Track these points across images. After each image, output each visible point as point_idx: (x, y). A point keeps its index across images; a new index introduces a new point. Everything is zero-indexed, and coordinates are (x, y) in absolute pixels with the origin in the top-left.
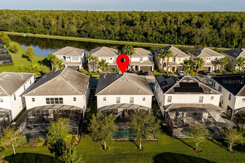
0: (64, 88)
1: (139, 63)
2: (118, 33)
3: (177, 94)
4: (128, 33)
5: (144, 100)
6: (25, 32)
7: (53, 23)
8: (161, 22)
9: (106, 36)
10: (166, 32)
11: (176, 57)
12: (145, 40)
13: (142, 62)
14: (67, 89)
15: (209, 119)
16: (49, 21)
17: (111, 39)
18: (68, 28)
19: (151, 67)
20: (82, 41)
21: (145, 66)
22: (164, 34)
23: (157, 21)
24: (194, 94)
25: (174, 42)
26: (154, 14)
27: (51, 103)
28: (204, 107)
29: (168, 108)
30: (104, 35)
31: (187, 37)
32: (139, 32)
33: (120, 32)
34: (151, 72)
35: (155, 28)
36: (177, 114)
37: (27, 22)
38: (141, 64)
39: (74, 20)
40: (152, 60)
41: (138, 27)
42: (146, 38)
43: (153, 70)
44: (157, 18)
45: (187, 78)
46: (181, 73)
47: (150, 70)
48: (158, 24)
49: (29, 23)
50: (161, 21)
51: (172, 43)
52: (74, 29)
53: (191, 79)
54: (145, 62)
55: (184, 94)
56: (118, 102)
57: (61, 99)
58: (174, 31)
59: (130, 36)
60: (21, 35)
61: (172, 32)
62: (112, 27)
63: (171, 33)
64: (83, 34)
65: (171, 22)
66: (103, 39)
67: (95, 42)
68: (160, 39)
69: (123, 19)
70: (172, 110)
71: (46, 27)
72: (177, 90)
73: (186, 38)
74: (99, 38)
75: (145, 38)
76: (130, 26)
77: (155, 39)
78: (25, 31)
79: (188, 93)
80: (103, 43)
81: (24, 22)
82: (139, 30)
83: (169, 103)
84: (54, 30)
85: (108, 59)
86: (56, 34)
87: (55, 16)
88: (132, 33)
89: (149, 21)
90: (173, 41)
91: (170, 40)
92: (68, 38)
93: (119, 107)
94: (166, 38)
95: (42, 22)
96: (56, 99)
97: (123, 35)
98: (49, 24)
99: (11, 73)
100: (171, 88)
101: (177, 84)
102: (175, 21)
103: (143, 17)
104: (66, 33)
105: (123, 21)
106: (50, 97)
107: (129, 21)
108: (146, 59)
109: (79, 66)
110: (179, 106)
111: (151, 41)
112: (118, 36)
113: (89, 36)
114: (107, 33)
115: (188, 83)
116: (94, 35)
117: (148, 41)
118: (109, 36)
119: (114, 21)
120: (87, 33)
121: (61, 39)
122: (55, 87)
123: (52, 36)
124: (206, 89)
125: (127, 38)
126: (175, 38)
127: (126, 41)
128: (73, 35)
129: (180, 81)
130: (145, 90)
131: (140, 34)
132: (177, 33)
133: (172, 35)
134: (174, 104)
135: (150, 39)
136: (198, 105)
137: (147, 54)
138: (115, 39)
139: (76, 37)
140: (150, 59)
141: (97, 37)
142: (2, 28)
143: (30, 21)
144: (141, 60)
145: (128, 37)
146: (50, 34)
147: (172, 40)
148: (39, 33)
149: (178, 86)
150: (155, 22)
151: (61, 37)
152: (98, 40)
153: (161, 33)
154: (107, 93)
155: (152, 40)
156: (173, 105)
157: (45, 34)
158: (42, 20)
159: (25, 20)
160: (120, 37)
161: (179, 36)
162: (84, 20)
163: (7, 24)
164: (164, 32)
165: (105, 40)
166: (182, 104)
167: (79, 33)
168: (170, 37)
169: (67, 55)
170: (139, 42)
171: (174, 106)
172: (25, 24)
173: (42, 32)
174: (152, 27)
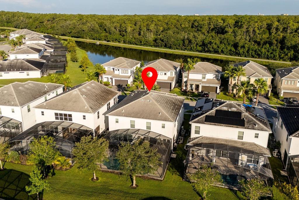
0: (76, 104)
1: (200, 81)
2: (201, 43)
3: (207, 124)
4: (212, 43)
5: (163, 127)
6: (99, 40)
7: (129, 29)
8: (262, 29)
9: (185, 46)
10: (265, 43)
11: (251, 76)
12: (234, 52)
13: (205, 80)
14: (78, 105)
15: (248, 164)
16: (125, 27)
17: (191, 50)
18: (145, 36)
19: (217, 87)
20: (156, 51)
21: (208, 85)
22: (262, 45)
23: (257, 28)
24: (230, 127)
25: (274, 56)
26: (253, 18)
27: (60, 119)
28: (242, 147)
29: (193, 141)
30: (183, 45)
31: (294, 51)
32: (227, 42)
33: (203, 42)
34: (216, 94)
35: (253, 37)
36: (208, 152)
37: (104, 28)
38: (203, 82)
39: (152, 27)
40: (219, 79)
41: (229, 35)
42: (236, 50)
43: (218, 92)
44: (257, 24)
45: (230, 105)
46: (254, 99)
47: (214, 92)
48: (258, 31)
49: (105, 30)
50: (264, 28)
51: (272, 58)
52: (151, 37)
53: (235, 106)
54: (209, 81)
55: (216, 125)
56: (133, 126)
57: (70, 116)
58: (276, 42)
59: (215, 47)
60: (94, 43)
61: (273, 43)
62: (194, 35)
63: (271, 44)
64: (159, 43)
65: (277, 29)
66: (182, 50)
67: (171, 53)
68: (255, 52)
69: (214, 25)
70: (197, 144)
71: (122, 34)
72: (209, 120)
73: (292, 52)
74: (177, 48)
75: (234, 50)
76: (217, 34)
77: (248, 52)
78: (100, 38)
79: (222, 125)
80: (181, 55)
81: (100, 29)
82: (227, 40)
83: (197, 135)
84: (129, 37)
85: (161, 74)
86: (130, 42)
87: (133, 22)
88: (218, 42)
89: (246, 29)
90: (272, 55)
91: (269, 54)
92: (142, 48)
93: (134, 132)
94: (263, 50)
95: (119, 28)
96: (65, 115)
97: (206, 45)
98: (125, 31)
99: (36, 83)
100: (202, 116)
101: (213, 112)
102: (284, 28)
103: (238, 22)
104: (141, 42)
105: (212, 27)
106: (59, 112)
107: (221, 28)
108: (210, 76)
109: (127, 80)
110: (209, 141)
111: (242, 54)
112: (199, 46)
113: (166, 46)
114: (187, 42)
115: (228, 111)
116: (171, 45)
117: (238, 54)
118: (189, 46)
119: (201, 27)
120: (163, 42)
121: (134, 48)
122: (67, 102)
123: (126, 45)
124: (249, 121)
125: (211, 49)
126: (275, 51)
127: (210, 53)
128: (148, 44)
129: (218, 108)
130: (166, 115)
131: (229, 44)
132: (279, 45)
133: (272, 47)
134: (203, 137)
135: (241, 51)
136: (235, 142)
137: (214, 70)
138: (196, 50)
139: (151, 46)
140: (217, 78)
141: (174, 47)
142: (78, 35)
143: (106, 27)
144: (204, 78)
145: (213, 48)
146: (124, 42)
147: (271, 53)
148: (113, 41)
149: (212, 115)
150: (254, 29)
151: (135, 46)
152: (176, 51)
153: (259, 44)
154: (120, 114)
155: (244, 52)
156: (201, 138)
157: (119, 42)
158: (119, 26)
159: (102, 26)
160: (202, 48)
161: (282, 48)
162: (165, 26)
163: (84, 31)
164: (262, 42)
165: (184, 50)
166: (213, 139)
167: (156, 43)
168: (269, 49)
169: (116, 67)
170: (226, 55)
171: (201, 140)
172: (101, 30)
173: (116, 40)
174: (250, 36)
